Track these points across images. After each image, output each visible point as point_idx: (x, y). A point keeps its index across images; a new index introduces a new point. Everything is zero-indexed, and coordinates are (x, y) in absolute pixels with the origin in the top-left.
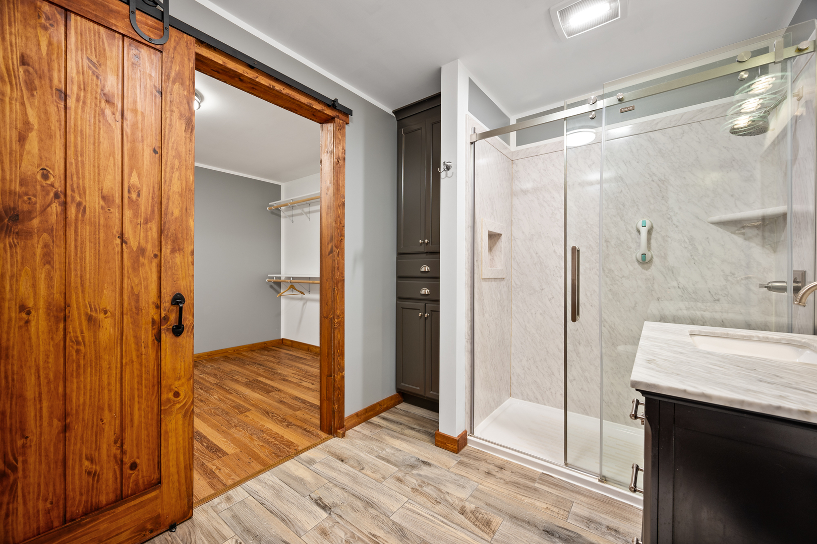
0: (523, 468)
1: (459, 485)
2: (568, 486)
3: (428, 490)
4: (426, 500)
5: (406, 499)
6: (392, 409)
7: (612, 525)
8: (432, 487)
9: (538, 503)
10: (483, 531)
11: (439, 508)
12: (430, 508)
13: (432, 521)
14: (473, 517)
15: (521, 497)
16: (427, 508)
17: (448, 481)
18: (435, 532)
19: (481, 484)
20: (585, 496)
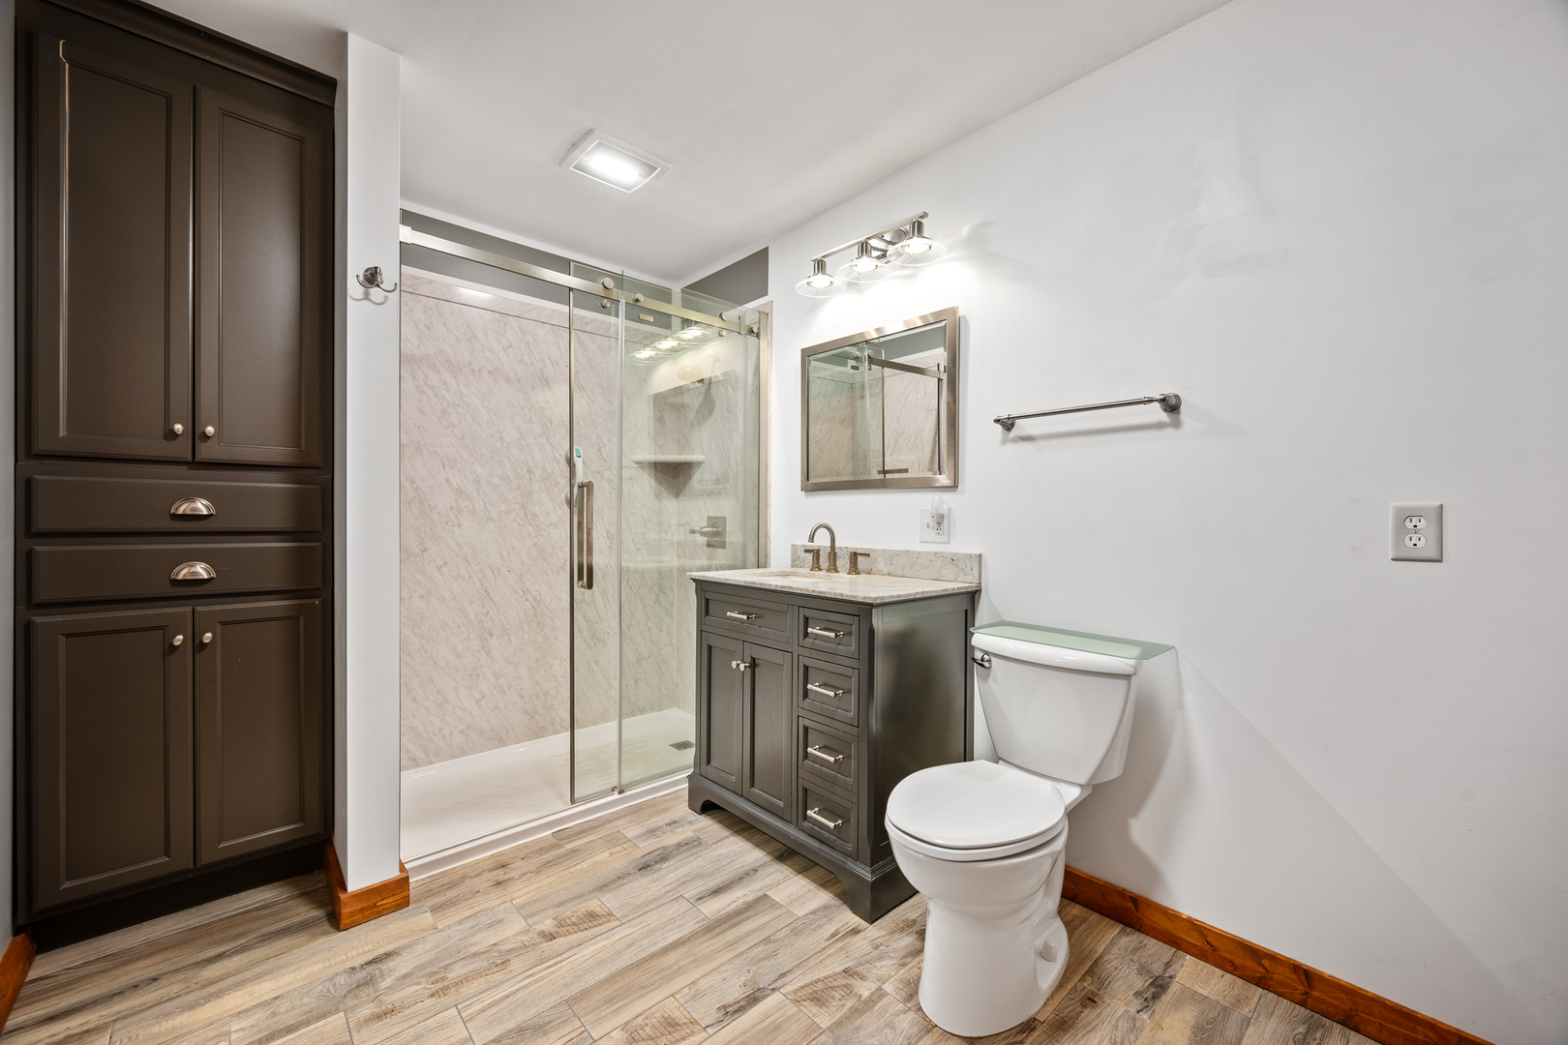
0: (526, 846)
1: (490, 926)
2: (593, 824)
3: (458, 971)
4: (483, 979)
5: (453, 1011)
6: (25, 991)
7: (667, 821)
8: (460, 963)
9: (598, 858)
10: (601, 925)
11: (516, 965)
12: (508, 977)
13: (536, 981)
14: (569, 928)
15: (574, 868)
16: (502, 982)
17: (466, 937)
18: (562, 981)
19: (513, 899)
20: (619, 819)
